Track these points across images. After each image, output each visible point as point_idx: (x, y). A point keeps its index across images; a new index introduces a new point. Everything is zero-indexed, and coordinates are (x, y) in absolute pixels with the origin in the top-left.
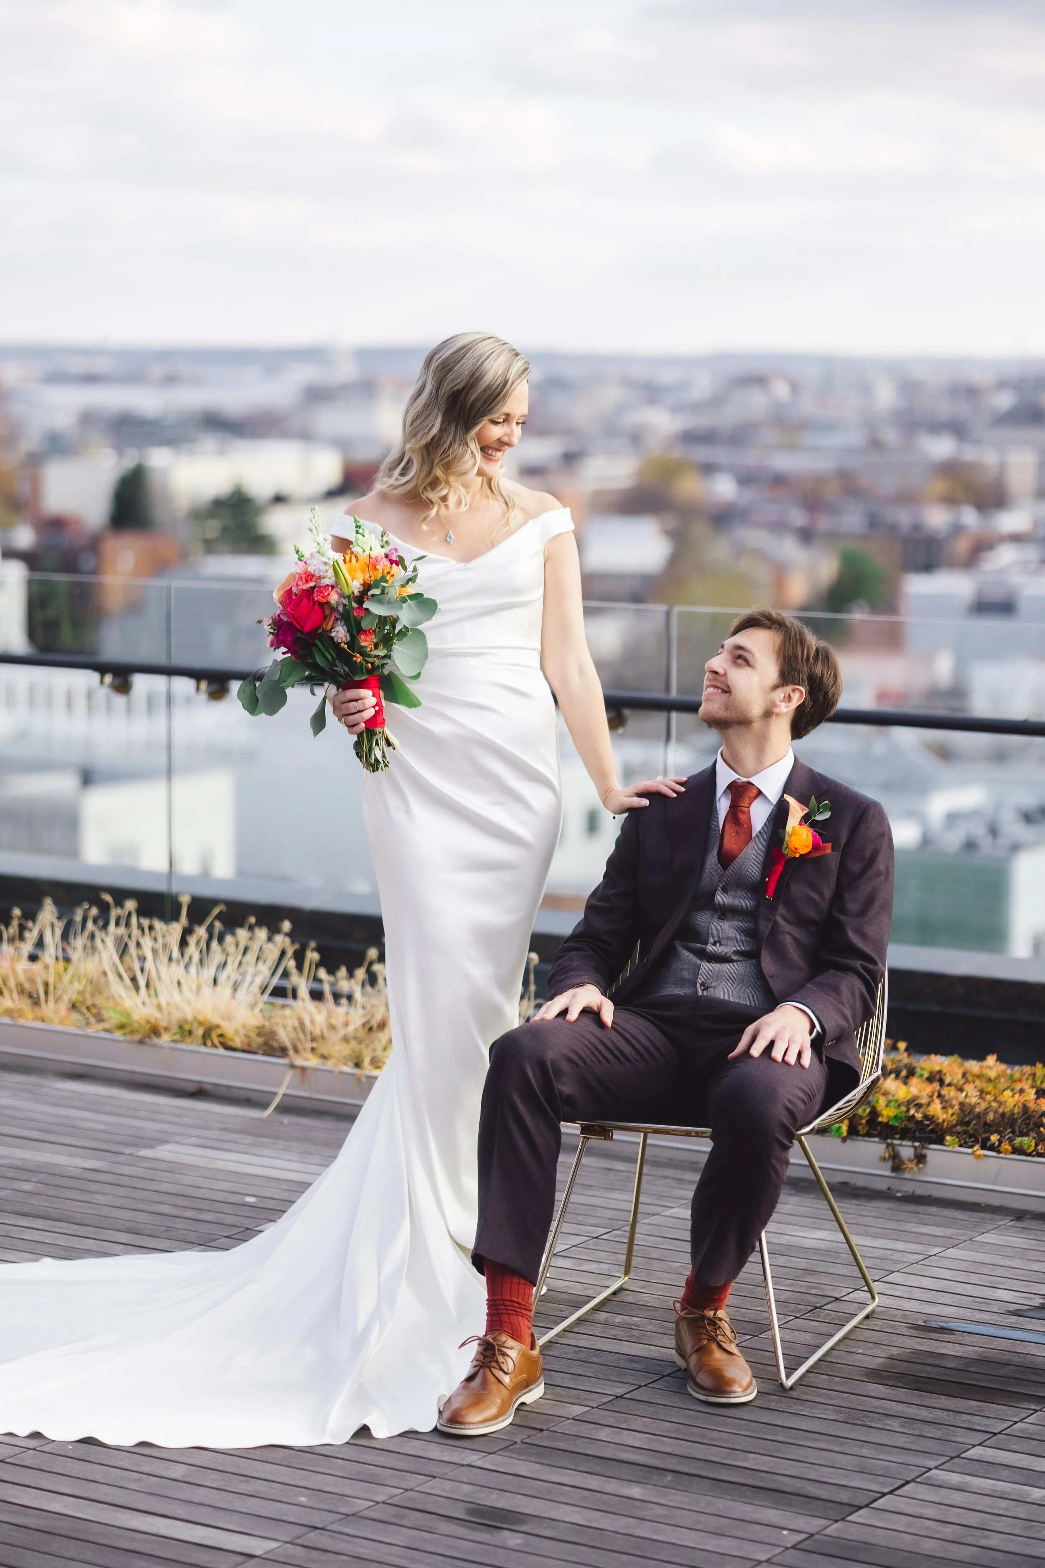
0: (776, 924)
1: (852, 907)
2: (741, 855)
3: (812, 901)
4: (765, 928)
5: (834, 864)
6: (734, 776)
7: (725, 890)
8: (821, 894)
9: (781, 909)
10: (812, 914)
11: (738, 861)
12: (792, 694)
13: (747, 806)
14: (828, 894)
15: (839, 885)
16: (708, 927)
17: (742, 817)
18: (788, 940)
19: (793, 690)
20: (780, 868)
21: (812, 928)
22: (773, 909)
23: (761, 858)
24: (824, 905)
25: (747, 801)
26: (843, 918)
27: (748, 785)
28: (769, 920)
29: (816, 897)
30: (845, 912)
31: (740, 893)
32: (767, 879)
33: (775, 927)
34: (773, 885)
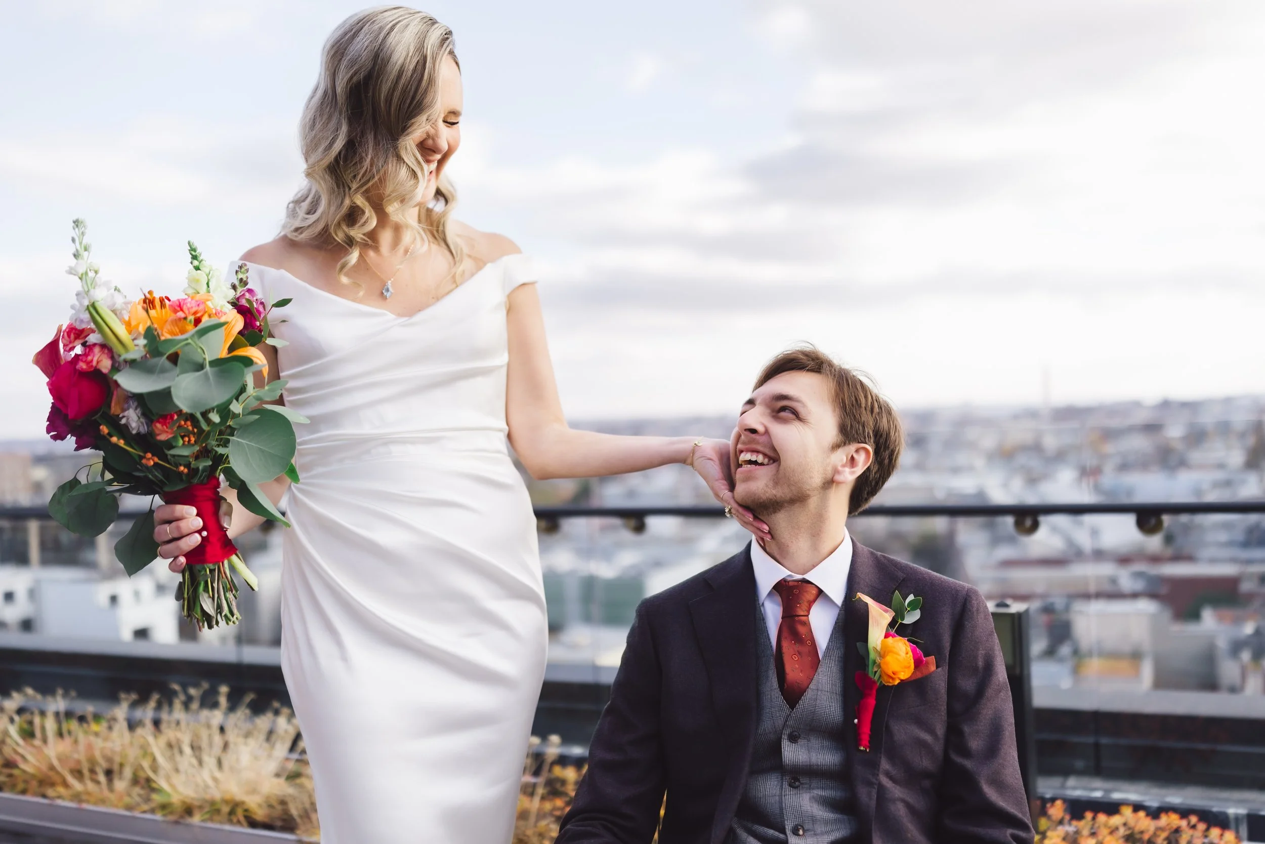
0: (881, 789)
1: (975, 744)
2: (811, 686)
3: (922, 744)
4: (866, 797)
5: (941, 684)
6: (782, 573)
7: (793, 739)
8: (932, 732)
9: (885, 765)
10: (925, 763)
11: (809, 695)
12: (855, 456)
13: (805, 613)
14: (940, 730)
15: (950, 713)
16: (781, 802)
17: (801, 629)
18: (900, 811)
19: (857, 451)
20: (871, 702)
21: (927, 783)
22: (874, 766)
23: (838, 688)
24: (938, 748)
25: (805, 606)
26: (968, 764)
27: (804, 584)
28: (870, 784)
29: (927, 737)
30: (966, 753)
31: (815, 742)
32: (856, 721)
33: (882, 794)
34: (866, 731)
